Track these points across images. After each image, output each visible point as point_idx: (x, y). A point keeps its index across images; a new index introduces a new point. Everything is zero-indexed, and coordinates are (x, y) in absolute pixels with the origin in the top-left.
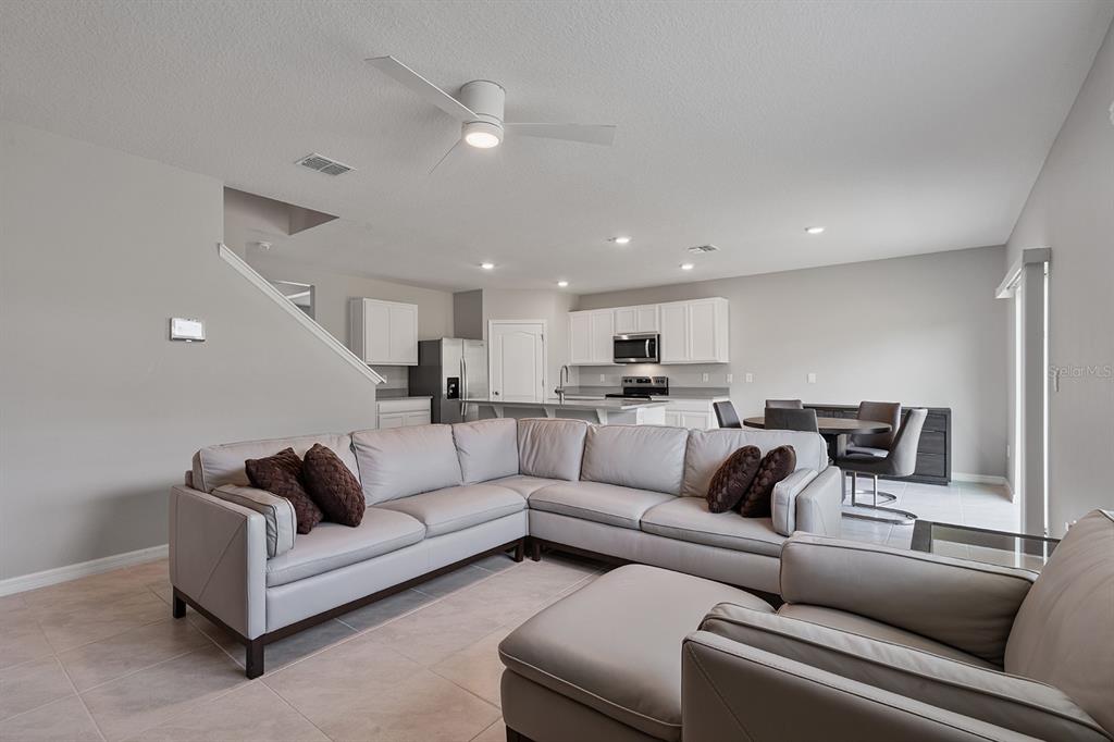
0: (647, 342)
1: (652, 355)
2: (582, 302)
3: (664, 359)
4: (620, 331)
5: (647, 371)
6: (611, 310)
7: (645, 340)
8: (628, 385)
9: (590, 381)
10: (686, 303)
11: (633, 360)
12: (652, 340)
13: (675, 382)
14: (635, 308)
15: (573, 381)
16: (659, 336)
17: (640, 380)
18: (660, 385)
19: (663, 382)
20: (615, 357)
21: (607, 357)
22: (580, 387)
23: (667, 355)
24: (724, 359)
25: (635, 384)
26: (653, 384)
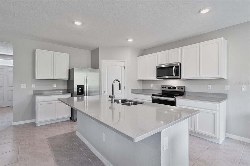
0: (174, 68)
1: (177, 74)
2: (144, 52)
3: (184, 76)
4: (160, 63)
5: (174, 83)
6: (156, 54)
7: (173, 67)
8: (164, 89)
9: (147, 87)
10: (198, 45)
11: (167, 77)
12: (177, 67)
13: (189, 89)
14: (167, 51)
15: (139, 87)
16: (180, 64)
17: (170, 87)
18: (181, 90)
19: (182, 88)
20: (157, 76)
21: (153, 76)
22: (143, 89)
23: (185, 74)
24: (225, 77)
25: (167, 89)
26: (177, 89)
